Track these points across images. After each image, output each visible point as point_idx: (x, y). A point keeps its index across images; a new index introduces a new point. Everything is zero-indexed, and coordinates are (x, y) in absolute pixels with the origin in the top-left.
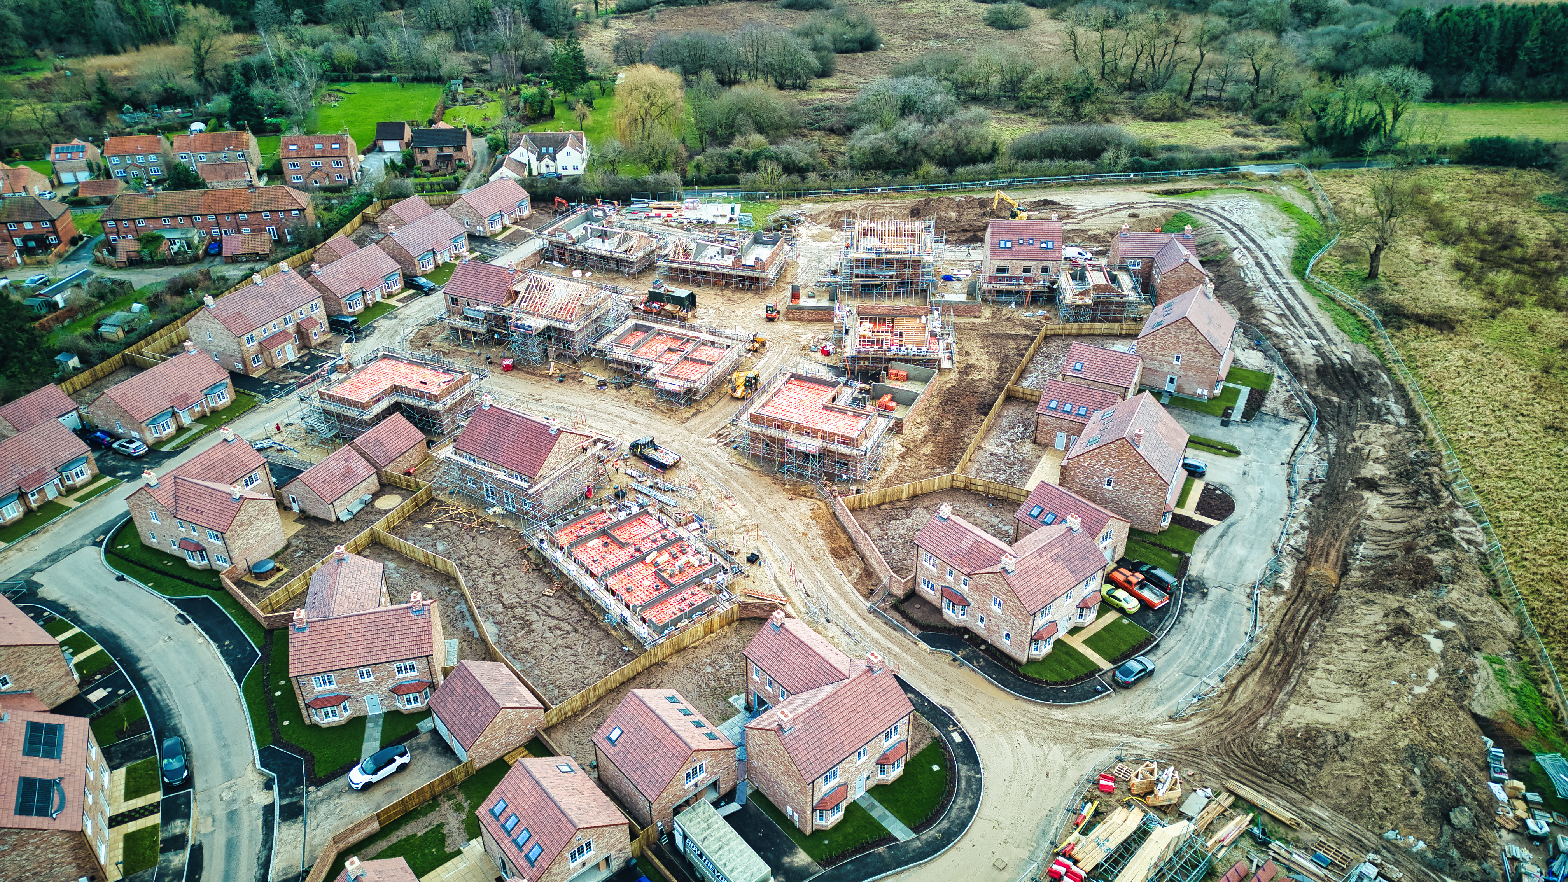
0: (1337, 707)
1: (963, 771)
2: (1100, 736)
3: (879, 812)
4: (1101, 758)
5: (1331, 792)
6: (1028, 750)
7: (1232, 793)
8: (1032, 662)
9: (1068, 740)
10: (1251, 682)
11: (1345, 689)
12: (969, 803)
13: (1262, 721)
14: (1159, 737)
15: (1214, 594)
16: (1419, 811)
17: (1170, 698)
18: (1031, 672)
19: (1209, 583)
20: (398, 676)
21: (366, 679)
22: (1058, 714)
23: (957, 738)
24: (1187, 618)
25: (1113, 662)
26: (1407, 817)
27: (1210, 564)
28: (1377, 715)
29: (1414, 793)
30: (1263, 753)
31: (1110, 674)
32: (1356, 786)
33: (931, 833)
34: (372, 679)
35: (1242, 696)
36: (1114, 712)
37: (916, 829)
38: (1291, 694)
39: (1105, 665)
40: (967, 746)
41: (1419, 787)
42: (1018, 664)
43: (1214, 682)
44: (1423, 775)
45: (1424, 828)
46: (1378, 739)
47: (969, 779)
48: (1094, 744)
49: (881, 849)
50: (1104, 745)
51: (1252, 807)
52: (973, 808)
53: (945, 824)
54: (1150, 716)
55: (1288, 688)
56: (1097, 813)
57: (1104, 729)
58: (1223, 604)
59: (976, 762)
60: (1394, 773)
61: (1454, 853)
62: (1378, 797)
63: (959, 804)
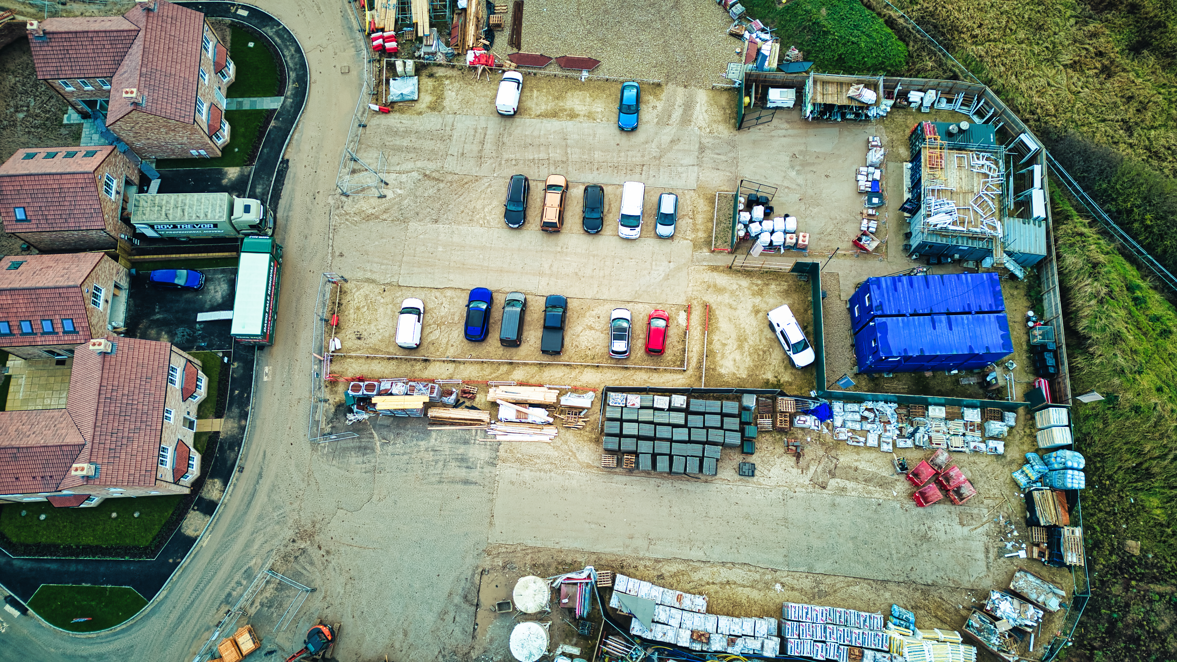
1: (269, 32)
3: (247, 103)
12: (293, 49)
23: (243, 13)
33: (290, 87)
37: (280, 93)
40: (254, 12)
47: (277, 33)
49: (273, 123)
52: (298, 50)
53: (293, 75)
59: (271, 19)
63: (288, 55)
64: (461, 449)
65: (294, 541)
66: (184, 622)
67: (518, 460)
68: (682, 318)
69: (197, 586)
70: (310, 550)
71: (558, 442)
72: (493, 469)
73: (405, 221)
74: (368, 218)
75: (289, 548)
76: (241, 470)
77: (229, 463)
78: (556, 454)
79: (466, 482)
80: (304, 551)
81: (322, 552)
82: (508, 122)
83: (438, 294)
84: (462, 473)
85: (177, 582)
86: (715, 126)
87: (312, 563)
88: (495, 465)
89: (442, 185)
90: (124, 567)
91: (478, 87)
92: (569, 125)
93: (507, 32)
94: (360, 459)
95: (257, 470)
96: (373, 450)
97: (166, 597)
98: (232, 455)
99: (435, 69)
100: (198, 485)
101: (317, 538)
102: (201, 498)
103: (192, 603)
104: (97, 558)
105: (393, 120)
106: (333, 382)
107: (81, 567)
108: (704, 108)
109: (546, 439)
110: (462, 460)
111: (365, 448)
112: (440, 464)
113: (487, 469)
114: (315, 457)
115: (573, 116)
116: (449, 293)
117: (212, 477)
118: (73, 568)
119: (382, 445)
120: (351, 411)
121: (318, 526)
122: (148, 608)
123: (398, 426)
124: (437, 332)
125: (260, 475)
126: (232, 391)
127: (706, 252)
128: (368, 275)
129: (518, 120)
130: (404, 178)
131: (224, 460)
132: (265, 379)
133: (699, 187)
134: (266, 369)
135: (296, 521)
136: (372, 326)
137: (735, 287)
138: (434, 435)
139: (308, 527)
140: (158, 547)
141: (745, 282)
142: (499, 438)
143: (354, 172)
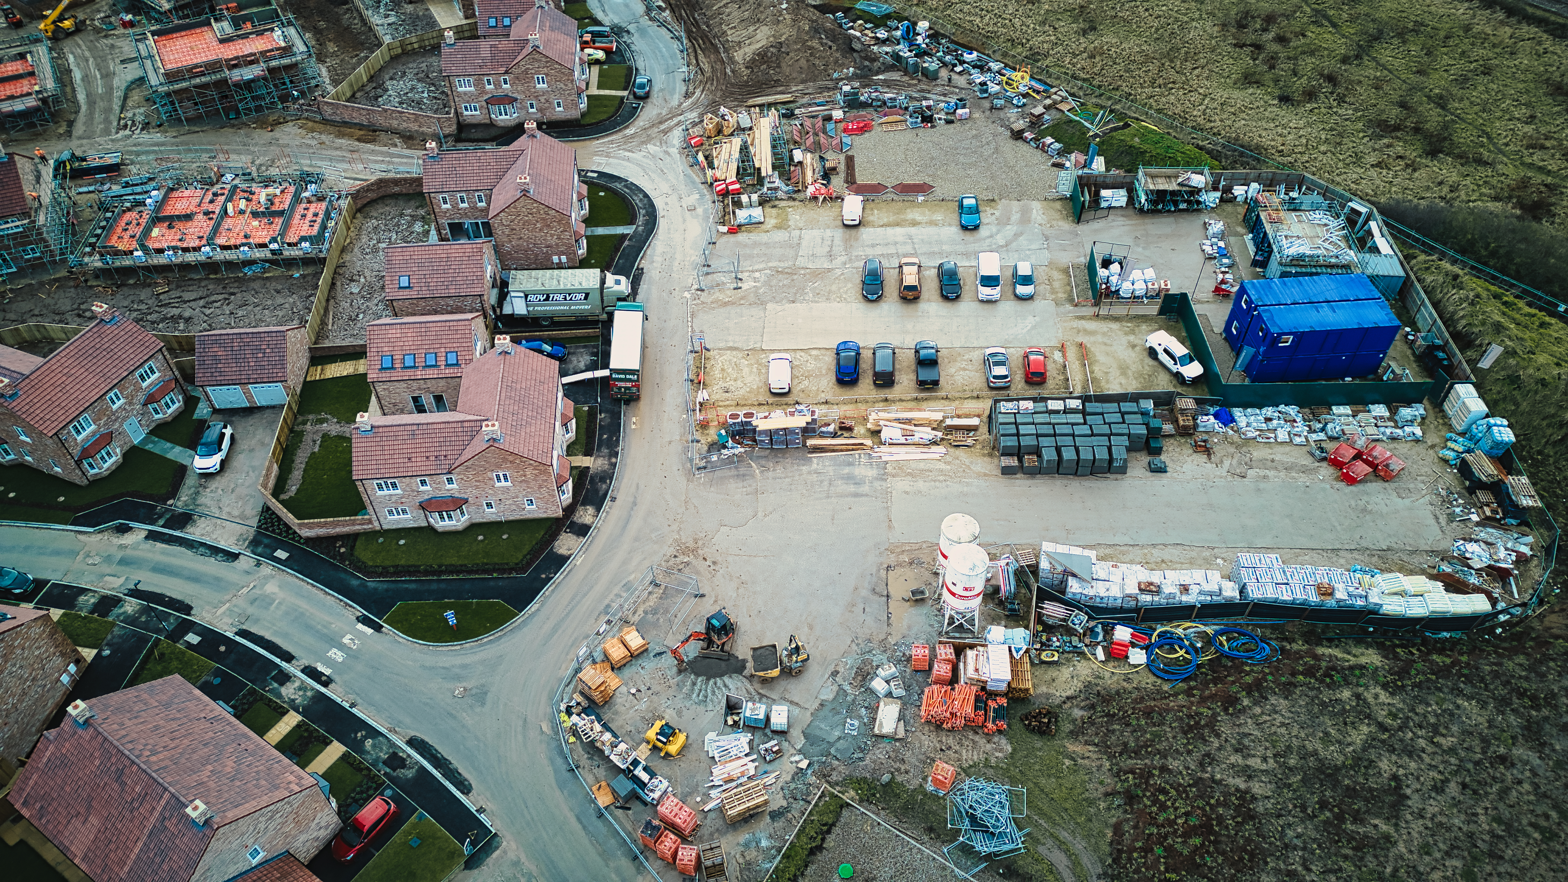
0: (758, 37)
1: (618, 186)
2: (662, 127)
3: (600, 231)
4: (676, 137)
5: (794, 75)
6: (637, 156)
7: (754, 106)
8: (583, 115)
9: (649, 140)
10: (701, 57)
11: (752, 29)
12: (641, 196)
13: (728, 71)
14: (691, 109)
15: (632, 28)
16: (838, 55)
17: (674, 89)
18: (588, 120)
19: (624, 25)
20: (144, 385)
21: (118, 404)
22: (630, 131)
23: (595, 175)
24: (633, 48)
25: (625, 89)
26: (836, 61)
27: (611, 16)
28: (780, 26)
29: (830, 48)
30: (747, 82)
31: (631, 97)
32: (803, 63)
33: (641, 220)
34: (122, 401)
35: (706, 67)
36: (655, 112)
37: (632, 222)
38: (726, 50)
39: (625, 93)
40: (601, 174)
41: (830, 43)
42: (577, 120)
43: (685, 69)
44: (827, 38)
45: (846, 62)
46: (794, 33)
47: (626, 186)
48: (665, 132)
49: (626, 243)
50: (670, 129)
51: (770, 105)
52: (646, 196)
53: (643, 212)
54: (675, 103)
55: (722, 50)
56: (706, 157)
57: (661, 123)
58: (642, 31)
59: (619, 178)
60: (815, 43)
61: (867, 63)
62: (817, 62)
63: (637, 200)
64: (846, 470)
65: (675, 556)
66: (560, 632)
67: (909, 474)
68: (1057, 356)
69: (572, 599)
70: (694, 562)
71: (947, 457)
72: (884, 483)
73: (763, 303)
74: (726, 304)
75: (671, 563)
76: (613, 499)
77: (601, 493)
78: (949, 467)
79: (856, 495)
80: (688, 564)
81: (708, 563)
82: (853, 232)
83: (802, 354)
84: (852, 488)
85: (550, 596)
86: (1054, 223)
87: (698, 573)
88: (886, 480)
89: (795, 277)
90: (492, 583)
91: (821, 211)
92: (912, 230)
93: (842, 175)
94: (741, 485)
95: (631, 499)
96: (753, 476)
97: (538, 610)
98: (604, 486)
99: (777, 203)
100: (570, 510)
101: (700, 552)
102: (573, 523)
103: (567, 615)
104: (461, 576)
105: (741, 237)
106: (704, 426)
107: (443, 586)
108: (1041, 212)
109: (937, 456)
110: (849, 478)
111: (744, 475)
112: (826, 483)
113: (877, 484)
114: (691, 486)
115: (914, 223)
116: (814, 352)
117: (584, 504)
118: (434, 586)
119: (762, 472)
120: (725, 447)
121: (700, 543)
122: (519, 619)
123: (776, 456)
124: (806, 382)
125: (635, 504)
126: (601, 435)
127: (1069, 307)
128: (731, 344)
129: (862, 229)
130: (757, 275)
131: (597, 491)
132: (633, 427)
133: (1050, 263)
134: (634, 419)
135: (676, 540)
136: (739, 382)
137: (1106, 330)
138: (815, 461)
139: (691, 544)
140: (529, 565)
141: (1115, 326)
142: (884, 459)
143: (708, 274)
